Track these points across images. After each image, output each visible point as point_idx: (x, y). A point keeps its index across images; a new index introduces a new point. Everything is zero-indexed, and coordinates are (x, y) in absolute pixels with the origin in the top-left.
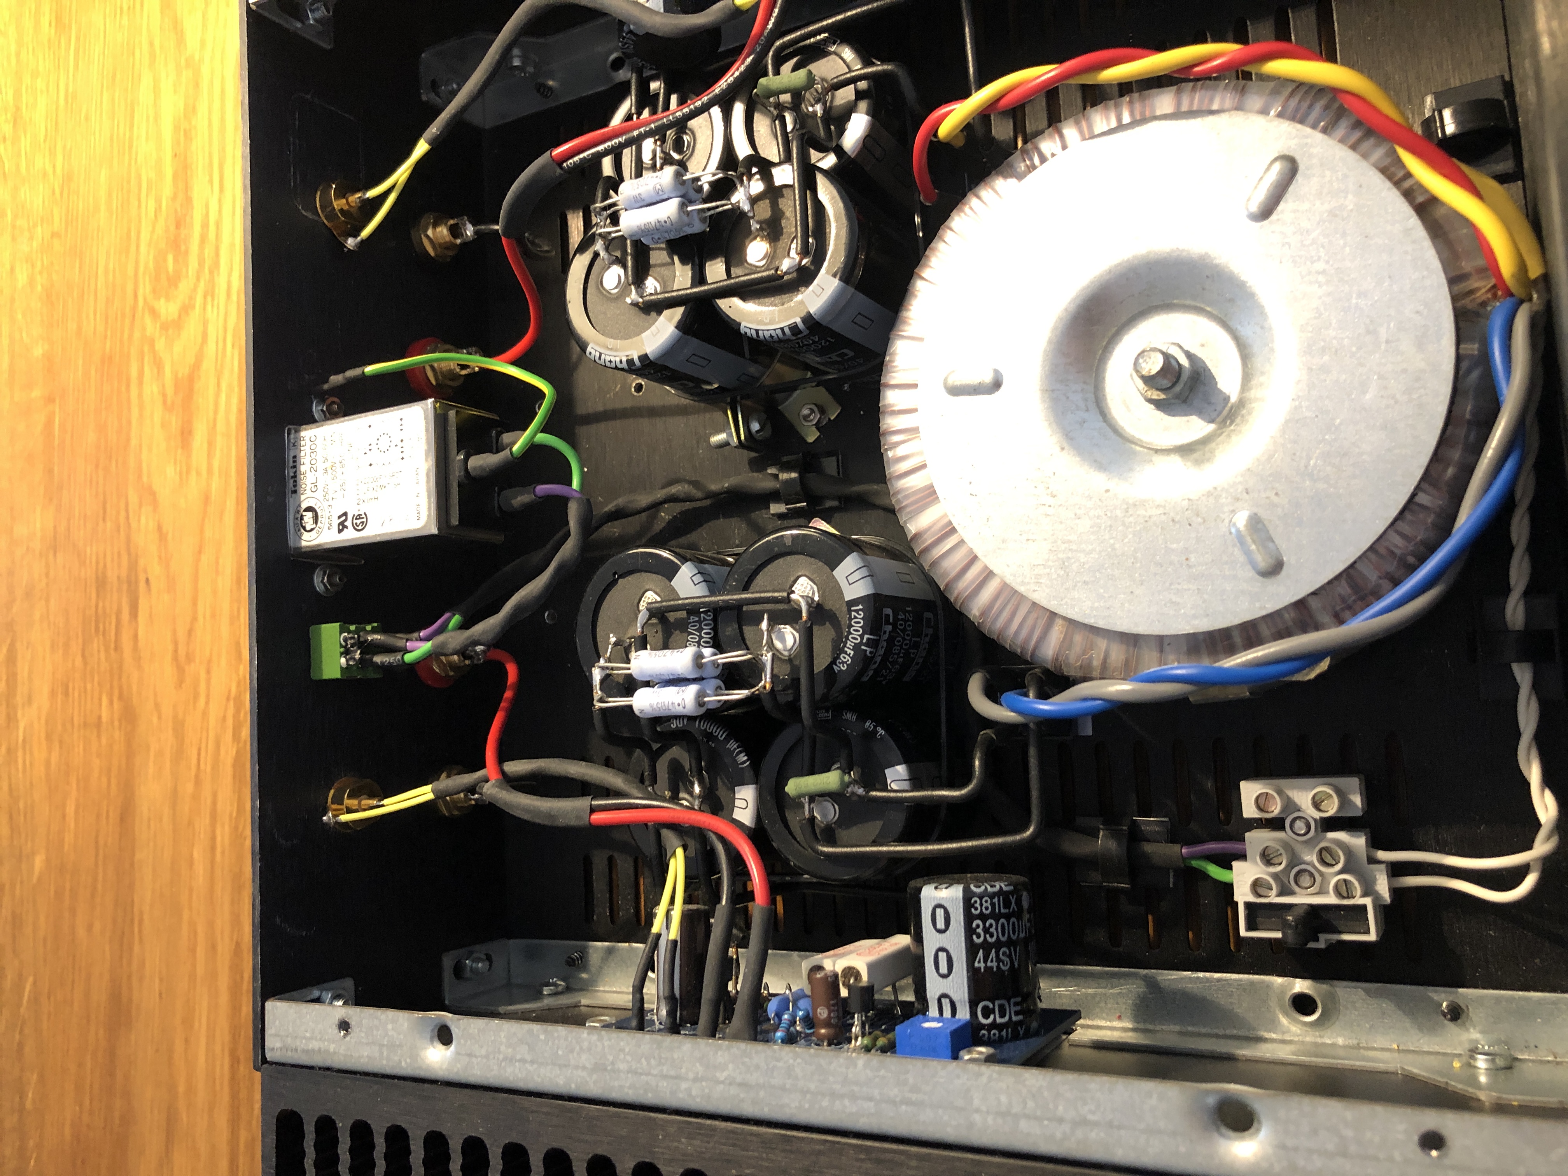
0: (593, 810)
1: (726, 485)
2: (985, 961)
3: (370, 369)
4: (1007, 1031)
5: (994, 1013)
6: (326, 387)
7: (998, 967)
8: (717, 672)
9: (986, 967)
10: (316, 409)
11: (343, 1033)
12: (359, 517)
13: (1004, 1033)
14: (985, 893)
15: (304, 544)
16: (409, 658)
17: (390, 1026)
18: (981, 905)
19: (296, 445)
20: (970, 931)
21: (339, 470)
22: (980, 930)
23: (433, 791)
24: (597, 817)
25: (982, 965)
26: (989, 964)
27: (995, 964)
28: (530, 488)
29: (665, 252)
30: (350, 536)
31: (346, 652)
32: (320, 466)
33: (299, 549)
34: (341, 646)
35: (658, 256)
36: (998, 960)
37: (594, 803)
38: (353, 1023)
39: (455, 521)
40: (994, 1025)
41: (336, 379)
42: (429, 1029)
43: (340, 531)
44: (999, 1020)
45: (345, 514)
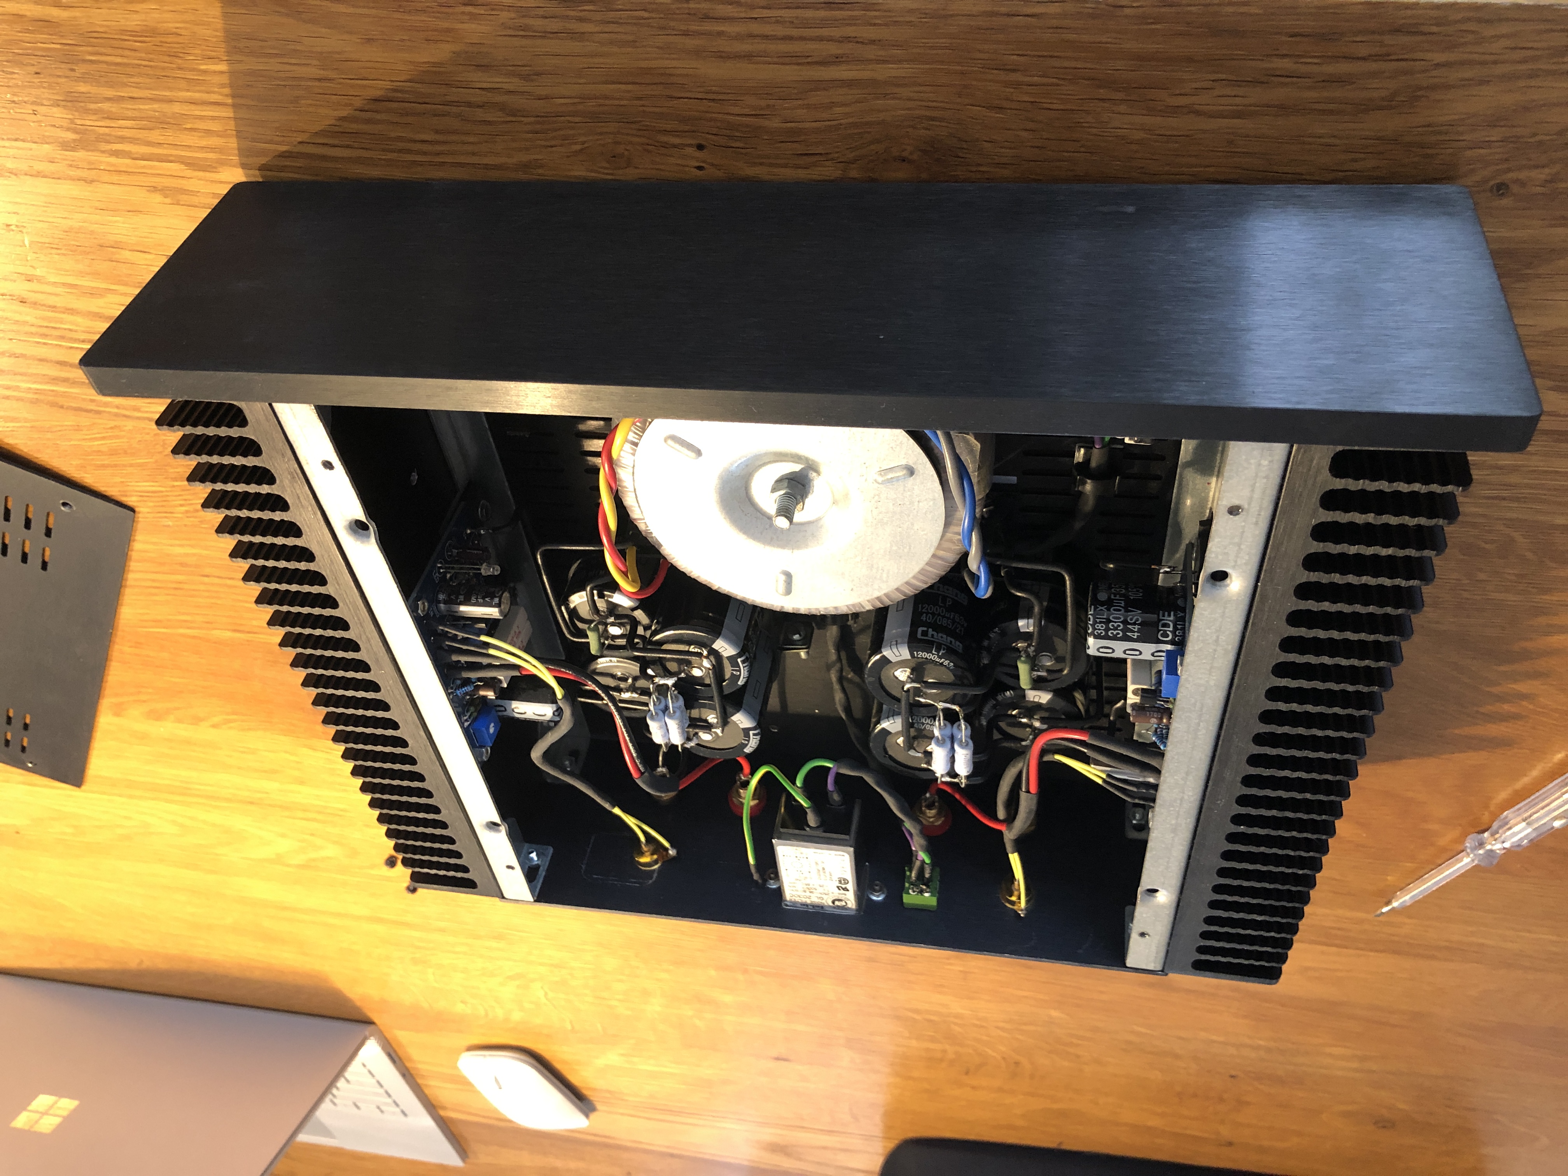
0: (1028, 792)
1: (833, 651)
2: (1134, 632)
3: (751, 861)
4: (1179, 625)
5: (1166, 631)
6: (760, 881)
7: (1139, 625)
8: (949, 725)
9: (1137, 632)
10: (773, 885)
11: (1147, 936)
12: (840, 882)
13: (1179, 627)
14: (1093, 625)
15: (854, 907)
16: (927, 861)
17: (1144, 915)
18: (1099, 629)
19: (794, 903)
20: (1115, 638)
21: (811, 886)
22: (1115, 633)
23: (1013, 853)
24: (1033, 788)
25: (1136, 634)
26: (1136, 630)
27: (1137, 627)
28: (830, 794)
29: (693, 711)
30: (851, 886)
31: (921, 892)
32: (808, 894)
33: (857, 910)
34: (917, 894)
35: (695, 713)
36: (1134, 624)
37: (1024, 790)
38: (1142, 931)
39: (847, 837)
40: (1174, 632)
41: (756, 877)
42: (1148, 897)
43: (848, 890)
44: (1171, 629)
45: (838, 887)
